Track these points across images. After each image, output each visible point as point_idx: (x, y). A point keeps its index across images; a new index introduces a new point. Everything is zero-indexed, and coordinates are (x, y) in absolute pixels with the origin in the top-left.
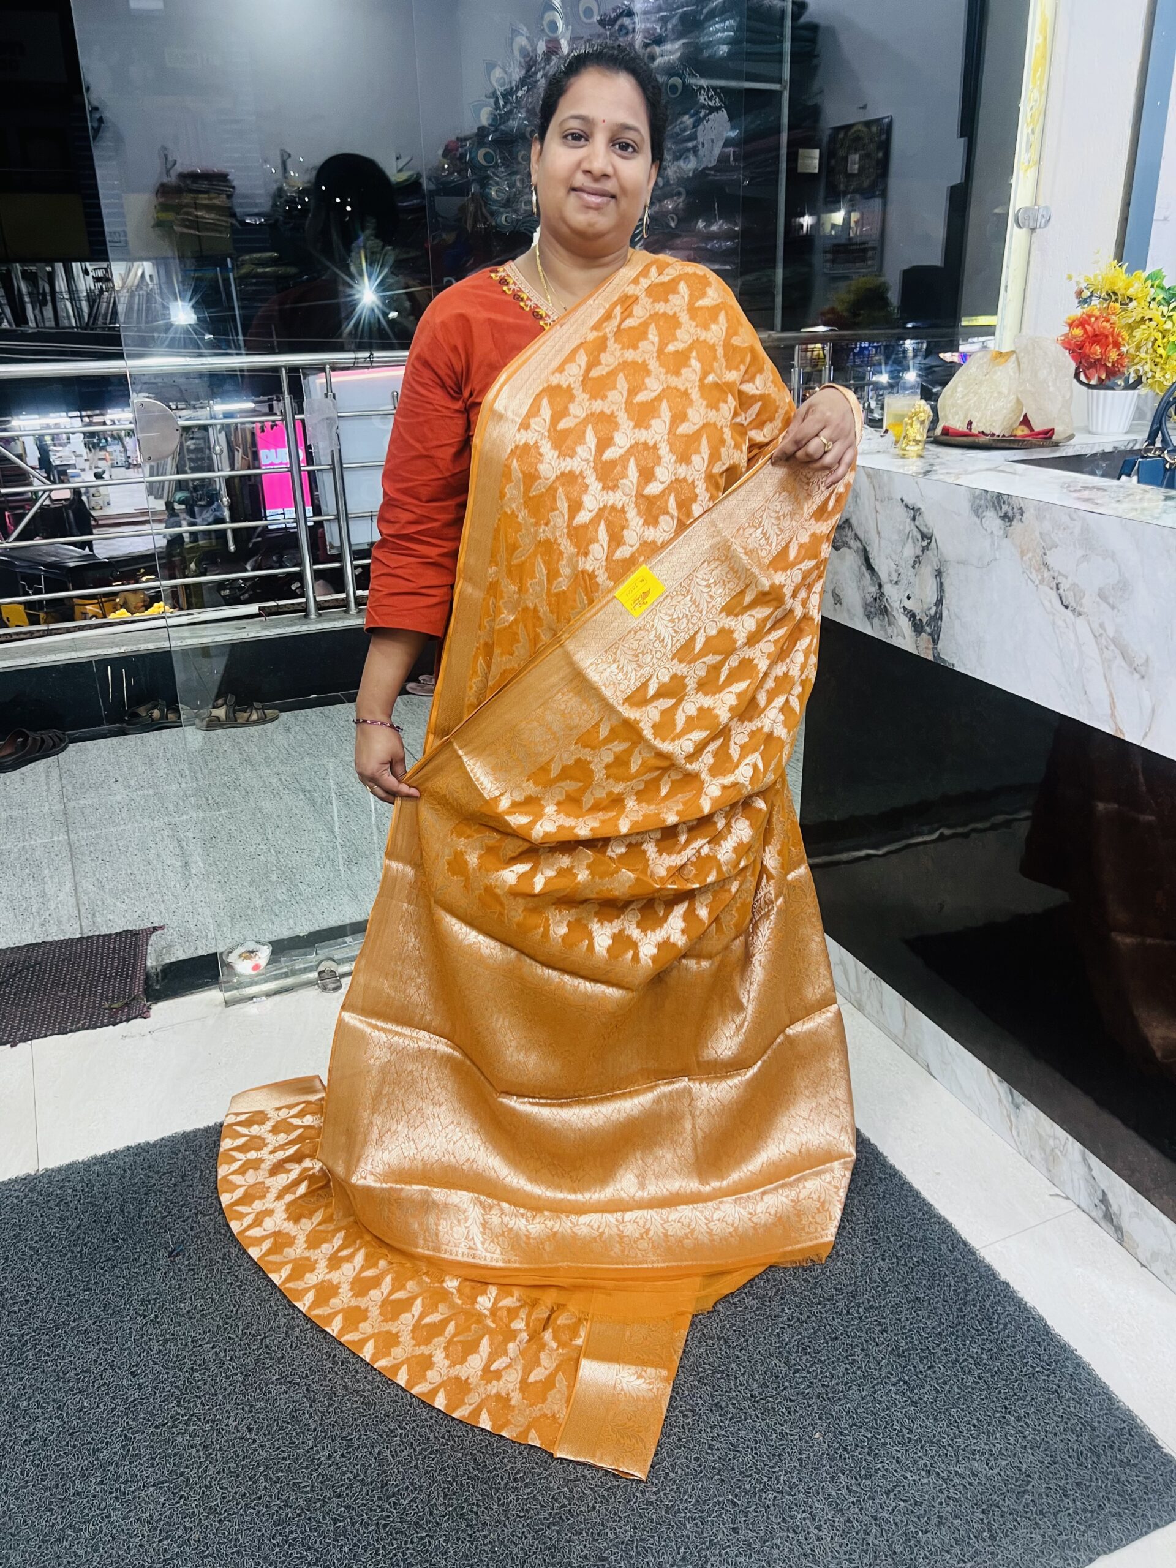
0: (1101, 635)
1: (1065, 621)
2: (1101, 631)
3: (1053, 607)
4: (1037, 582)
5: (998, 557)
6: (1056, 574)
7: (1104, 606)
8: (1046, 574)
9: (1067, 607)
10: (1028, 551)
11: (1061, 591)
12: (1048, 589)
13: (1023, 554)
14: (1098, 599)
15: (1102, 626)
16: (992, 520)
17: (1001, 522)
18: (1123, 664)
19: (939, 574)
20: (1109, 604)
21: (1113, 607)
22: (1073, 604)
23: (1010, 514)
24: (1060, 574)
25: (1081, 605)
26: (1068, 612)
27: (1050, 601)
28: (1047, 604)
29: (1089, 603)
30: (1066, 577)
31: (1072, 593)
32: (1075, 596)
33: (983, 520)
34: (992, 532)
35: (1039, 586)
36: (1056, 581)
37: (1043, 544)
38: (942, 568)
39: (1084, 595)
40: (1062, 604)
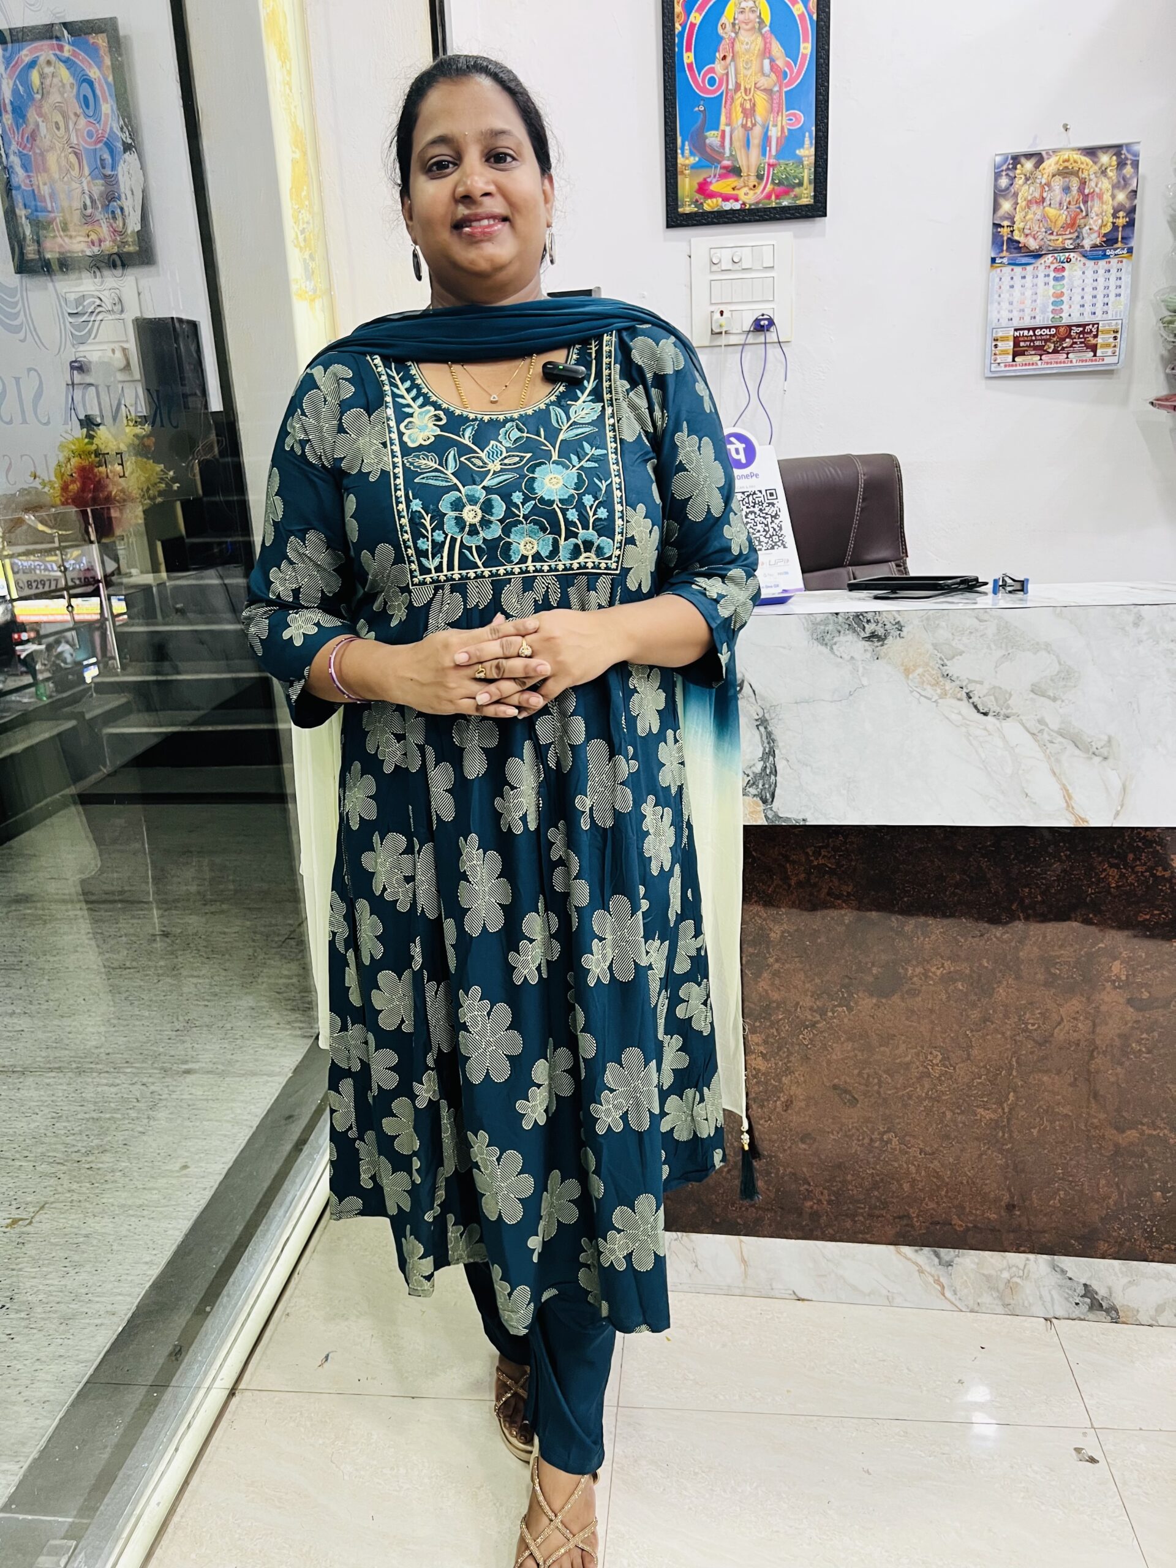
0: (1038, 731)
1: (985, 729)
2: (1040, 727)
3: (964, 718)
4: (935, 698)
5: (865, 683)
6: (964, 684)
7: (1042, 701)
8: (948, 685)
9: (985, 714)
10: (916, 666)
11: (975, 699)
12: (954, 702)
13: (907, 672)
14: (1032, 695)
15: (1041, 721)
16: (852, 645)
17: (867, 644)
18: (1077, 752)
19: (762, 723)
20: (1049, 697)
21: (1054, 699)
22: (993, 707)
23: (880, 632)
24: (970, 681)
25: (1008, 707)
26: (989, 718)
27: (959, 713)
28: (954, 717)
29: (1018, 702)
30: (981, 683)
31: (992, 698)
32: (996, 699)
33: (835, 647)
34: (852, 658)
35: (940, 701)
36: (965, 690)
37: (939, 655)
38: (767, 716)
39: (1011, 695)
40: (978, 711)
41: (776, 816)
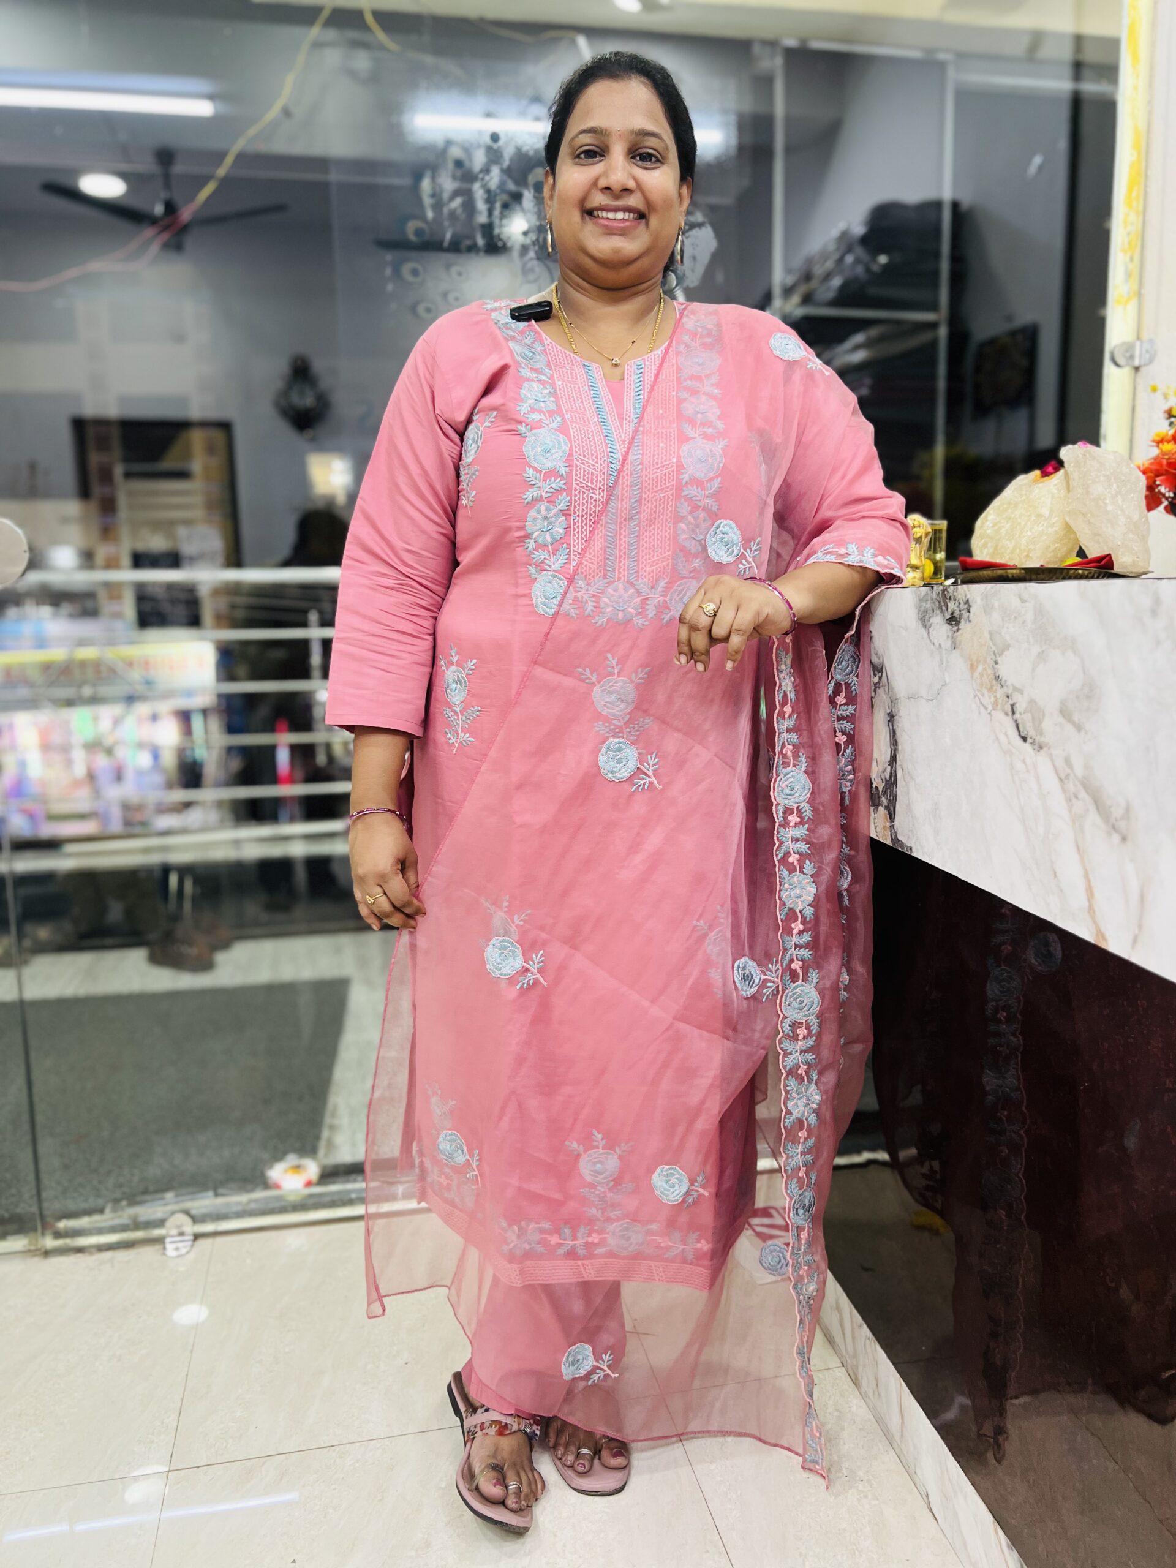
0: (1067, 776)
1: (1024, 762)
2: (1069, 771)
3: (1009, 743)
4: (990, 708)
5: (947, 680)
6: (1010, 692)
7: (1069, 729)
8: (1000, 693)
9: (1024, 739)
10: (978, 661)
11: (1017, 716)
12: (1002, 716)
13: (973, 668)
14: (1061, 719)
15: (1068, 761)
16: (939, 627)
17: (949, 627)
18: (1099, 821)
19: (891, 718)
20: (1073, 723)
21: (1079, 728)
22: (1032, 732)
23: (957, 614)
24: (1015, 689)
25: (1042, 733)
26: (1027, 747)
27: (1006, 734)
28: (1002, 738)
29: (1051, 727)
30: (1021, 692)
31: (1029, 715)
32: (1033, 719)
33: (931, 630)
34: (940, 645)
35: (993, 712)
36: (1011, 702)
37: (994, 648)
38: (893, 710)
39: (1044, 715)
40: (1020, 735)
41: (896, 836)
